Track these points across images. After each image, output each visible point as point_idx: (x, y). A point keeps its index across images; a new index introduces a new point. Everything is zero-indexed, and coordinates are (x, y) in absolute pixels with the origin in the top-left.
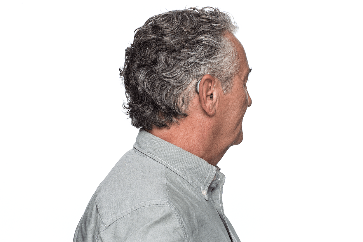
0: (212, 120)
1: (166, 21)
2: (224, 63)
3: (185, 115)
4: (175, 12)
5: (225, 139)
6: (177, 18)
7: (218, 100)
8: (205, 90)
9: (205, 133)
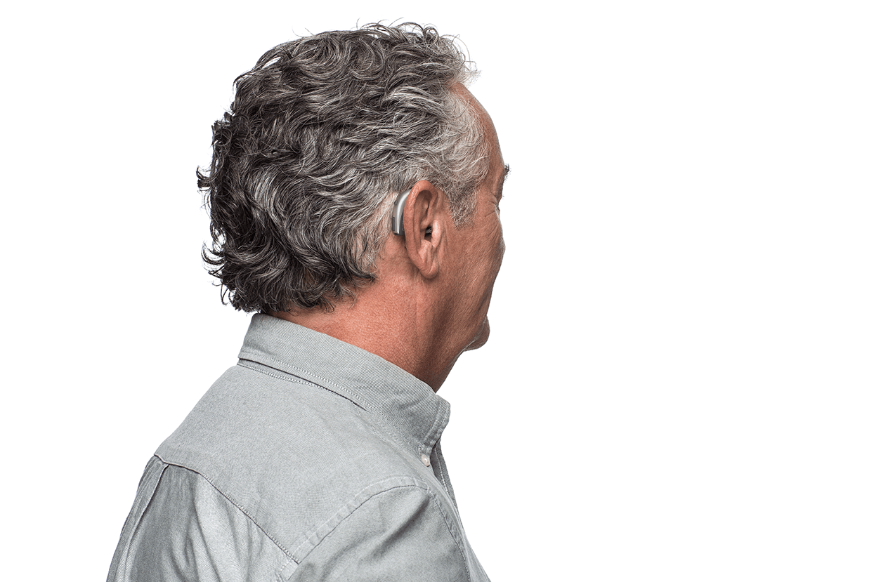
0: (431, 289)
1: (317, 55)
2: (457, 155)
3: (371, 279)
4: (336, 35)
5: (456, 334)
6: (342, 48)
7: (442, 241)
8: (417, 216)
9: (418, 322)
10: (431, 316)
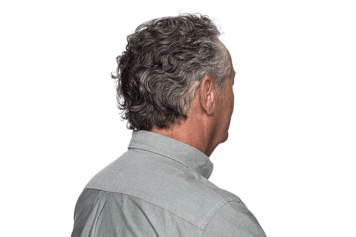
1: (164, 25)
2: (220, 66)
5: (218, 138)
6: (174, 23)
7: (214, 101)
8: (205, 91)
9: (205, 133)
10: (210, 130)
